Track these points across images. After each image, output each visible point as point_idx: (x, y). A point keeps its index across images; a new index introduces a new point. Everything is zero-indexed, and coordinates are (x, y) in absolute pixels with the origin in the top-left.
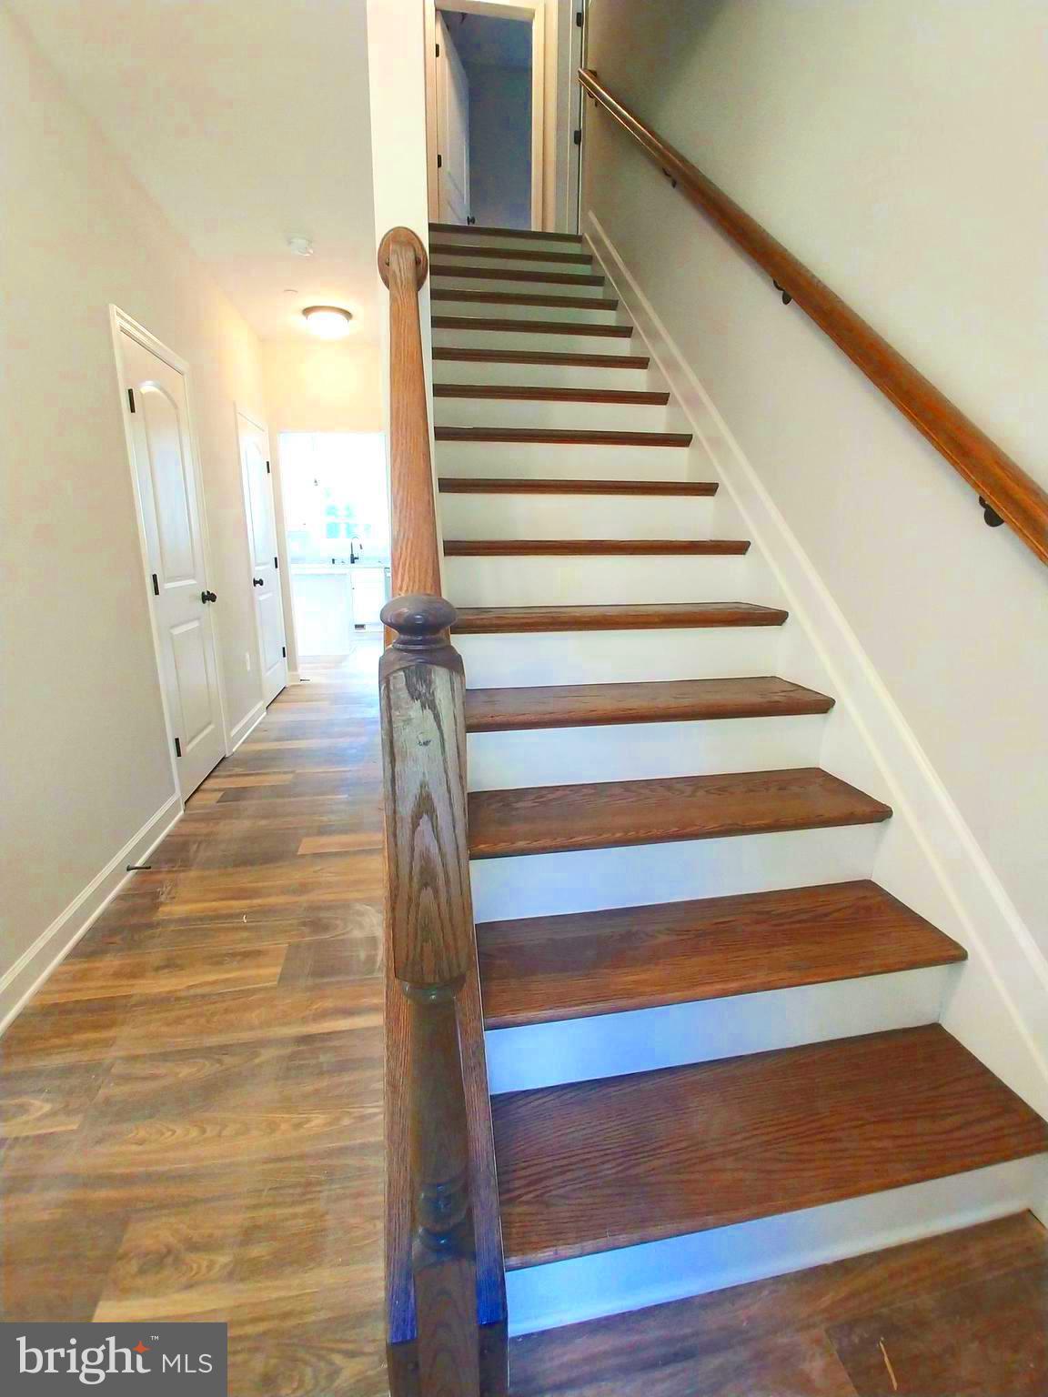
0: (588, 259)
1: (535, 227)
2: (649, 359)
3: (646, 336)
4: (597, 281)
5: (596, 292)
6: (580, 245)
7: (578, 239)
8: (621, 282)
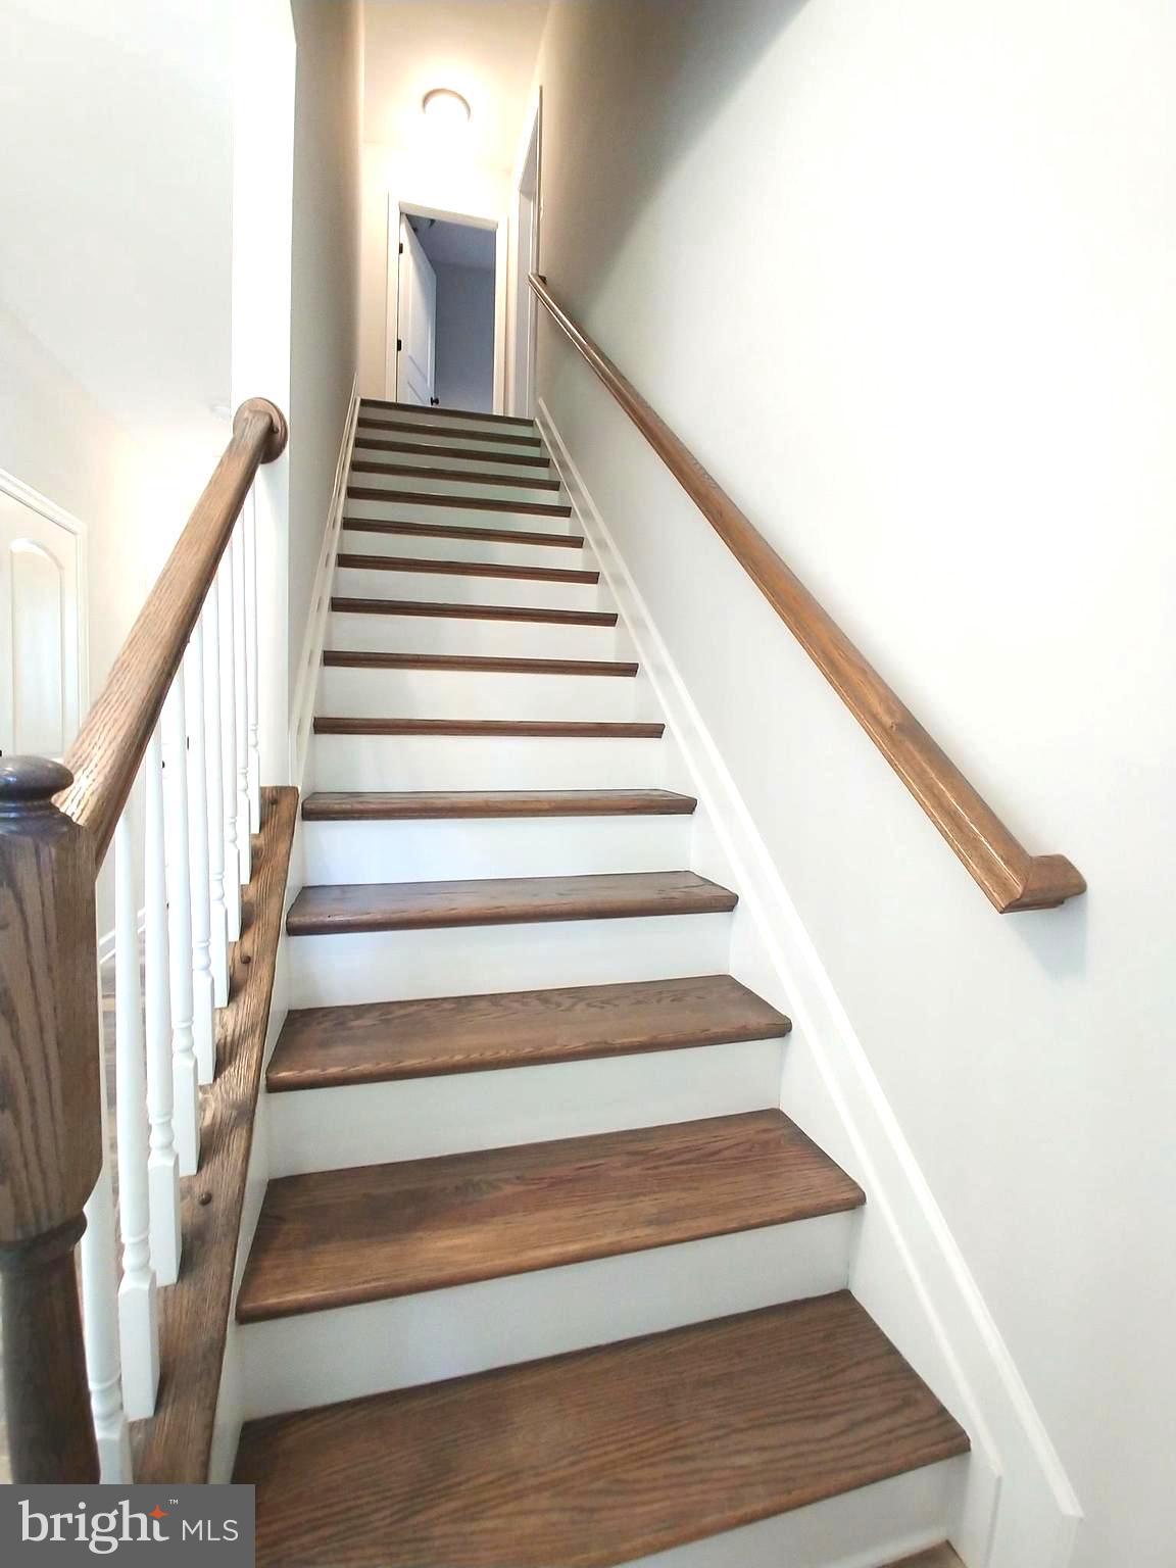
0: (536, 442)
1: (497, 411)
2: (583, 538)
3: (582, 515)
4: (544, 463)
5: (541, 473)
6: (531, 428)
7: (530, 423)
8: (563, 465)
